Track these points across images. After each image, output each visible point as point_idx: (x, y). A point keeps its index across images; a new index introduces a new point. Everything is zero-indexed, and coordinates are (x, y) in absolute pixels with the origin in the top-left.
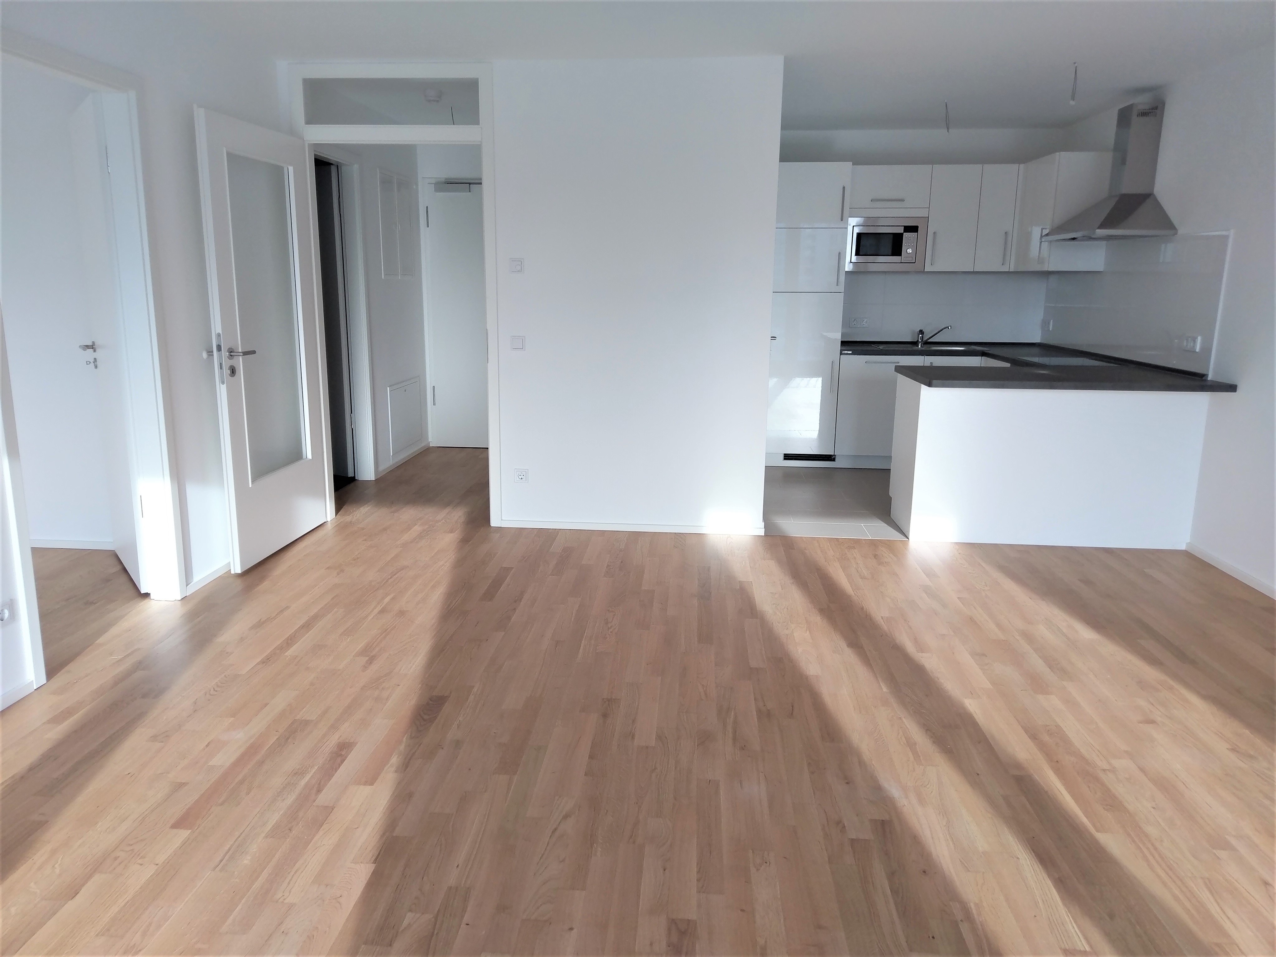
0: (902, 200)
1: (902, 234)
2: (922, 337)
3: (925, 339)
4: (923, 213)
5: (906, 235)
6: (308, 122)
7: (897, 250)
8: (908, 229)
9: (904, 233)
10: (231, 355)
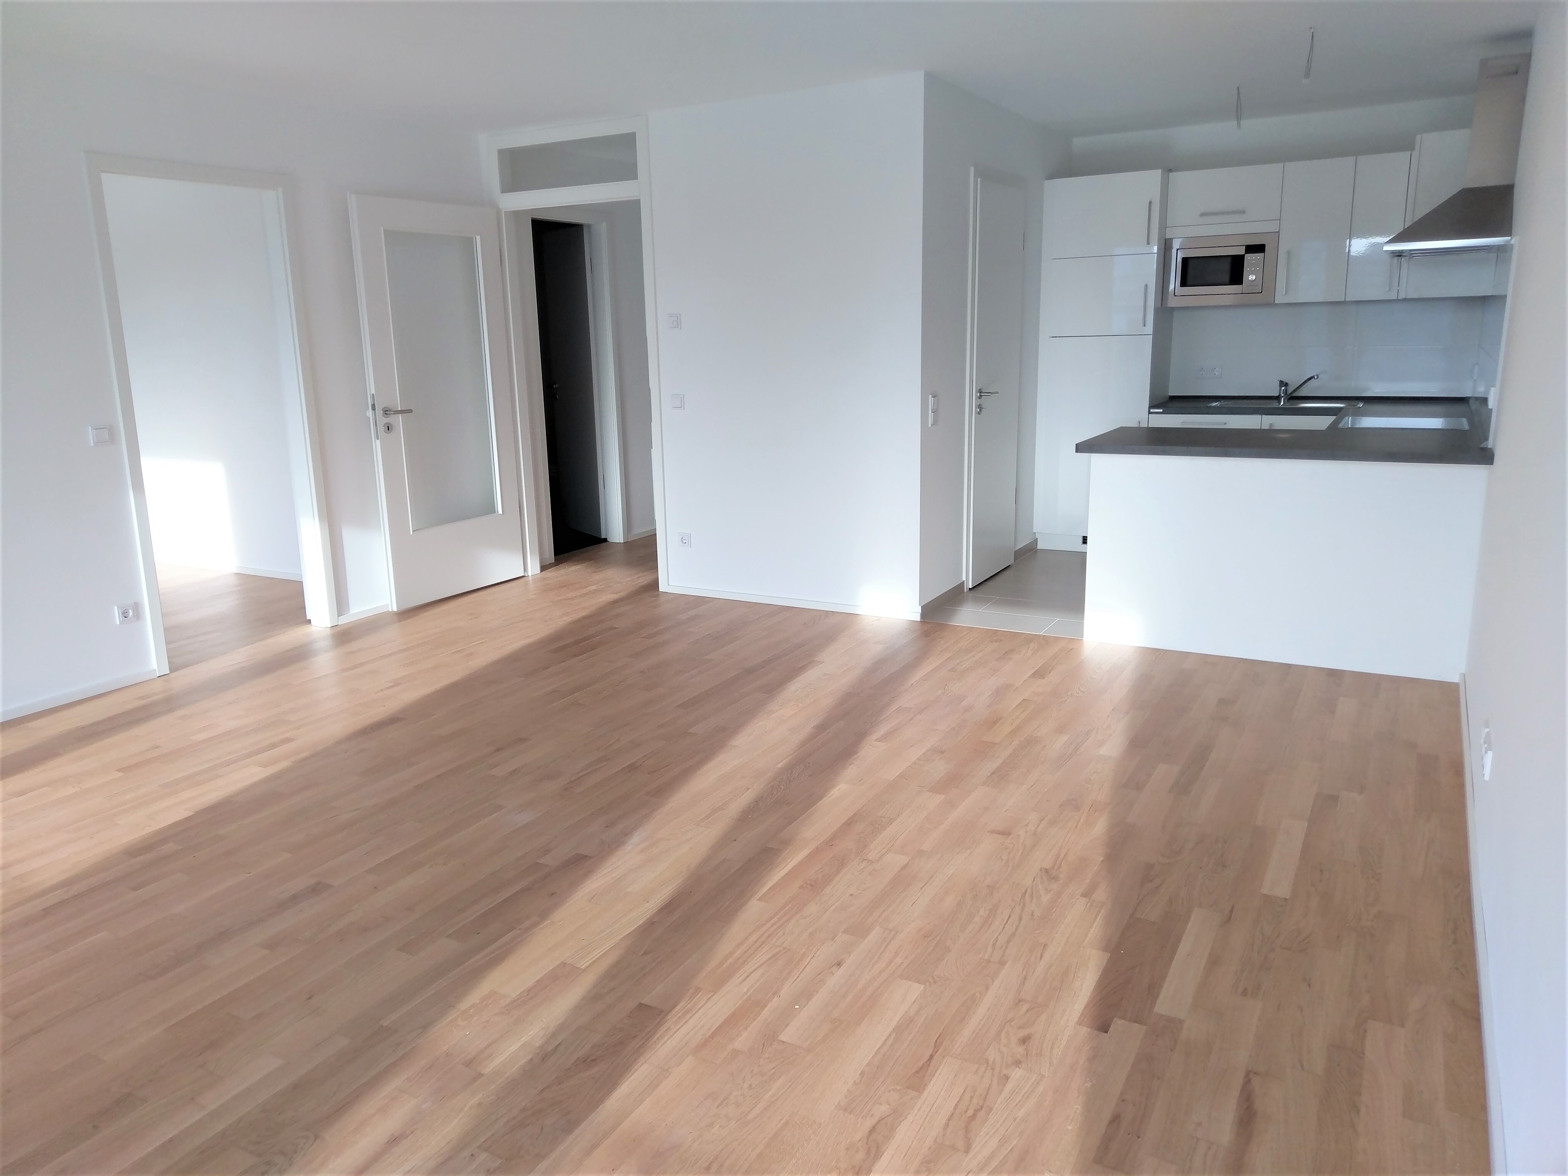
0: (1243, 212)
1: (1243, 256)
2: (1286, 390)
3: (1289, 391)
4: (1272, 227)
5: (1249, 257)
6: (503, 191)
7: (1236, 277)
8: (1251, 249)
9: (1244, 253)
10: (386, 414)
